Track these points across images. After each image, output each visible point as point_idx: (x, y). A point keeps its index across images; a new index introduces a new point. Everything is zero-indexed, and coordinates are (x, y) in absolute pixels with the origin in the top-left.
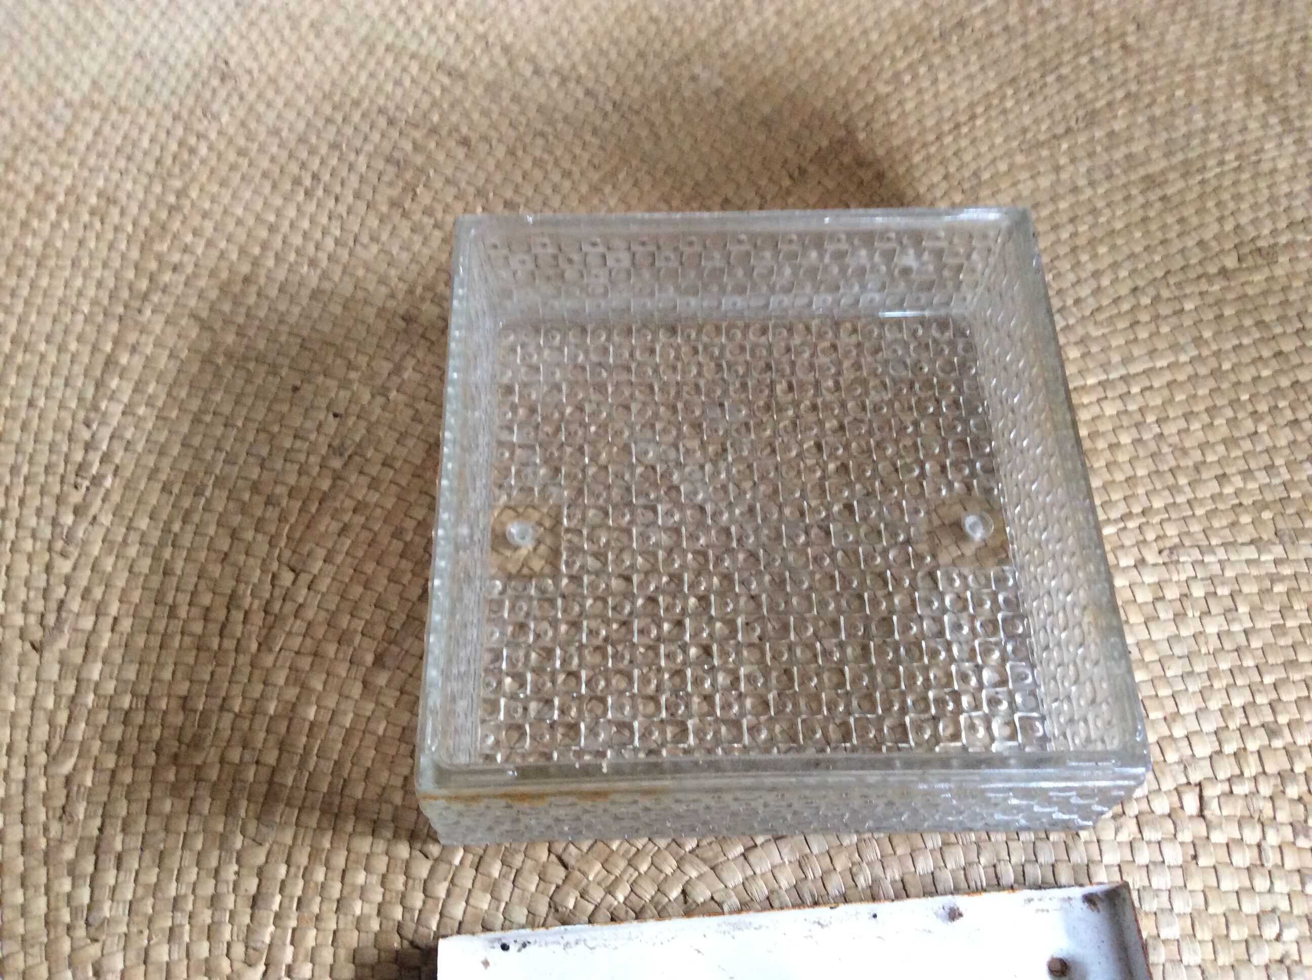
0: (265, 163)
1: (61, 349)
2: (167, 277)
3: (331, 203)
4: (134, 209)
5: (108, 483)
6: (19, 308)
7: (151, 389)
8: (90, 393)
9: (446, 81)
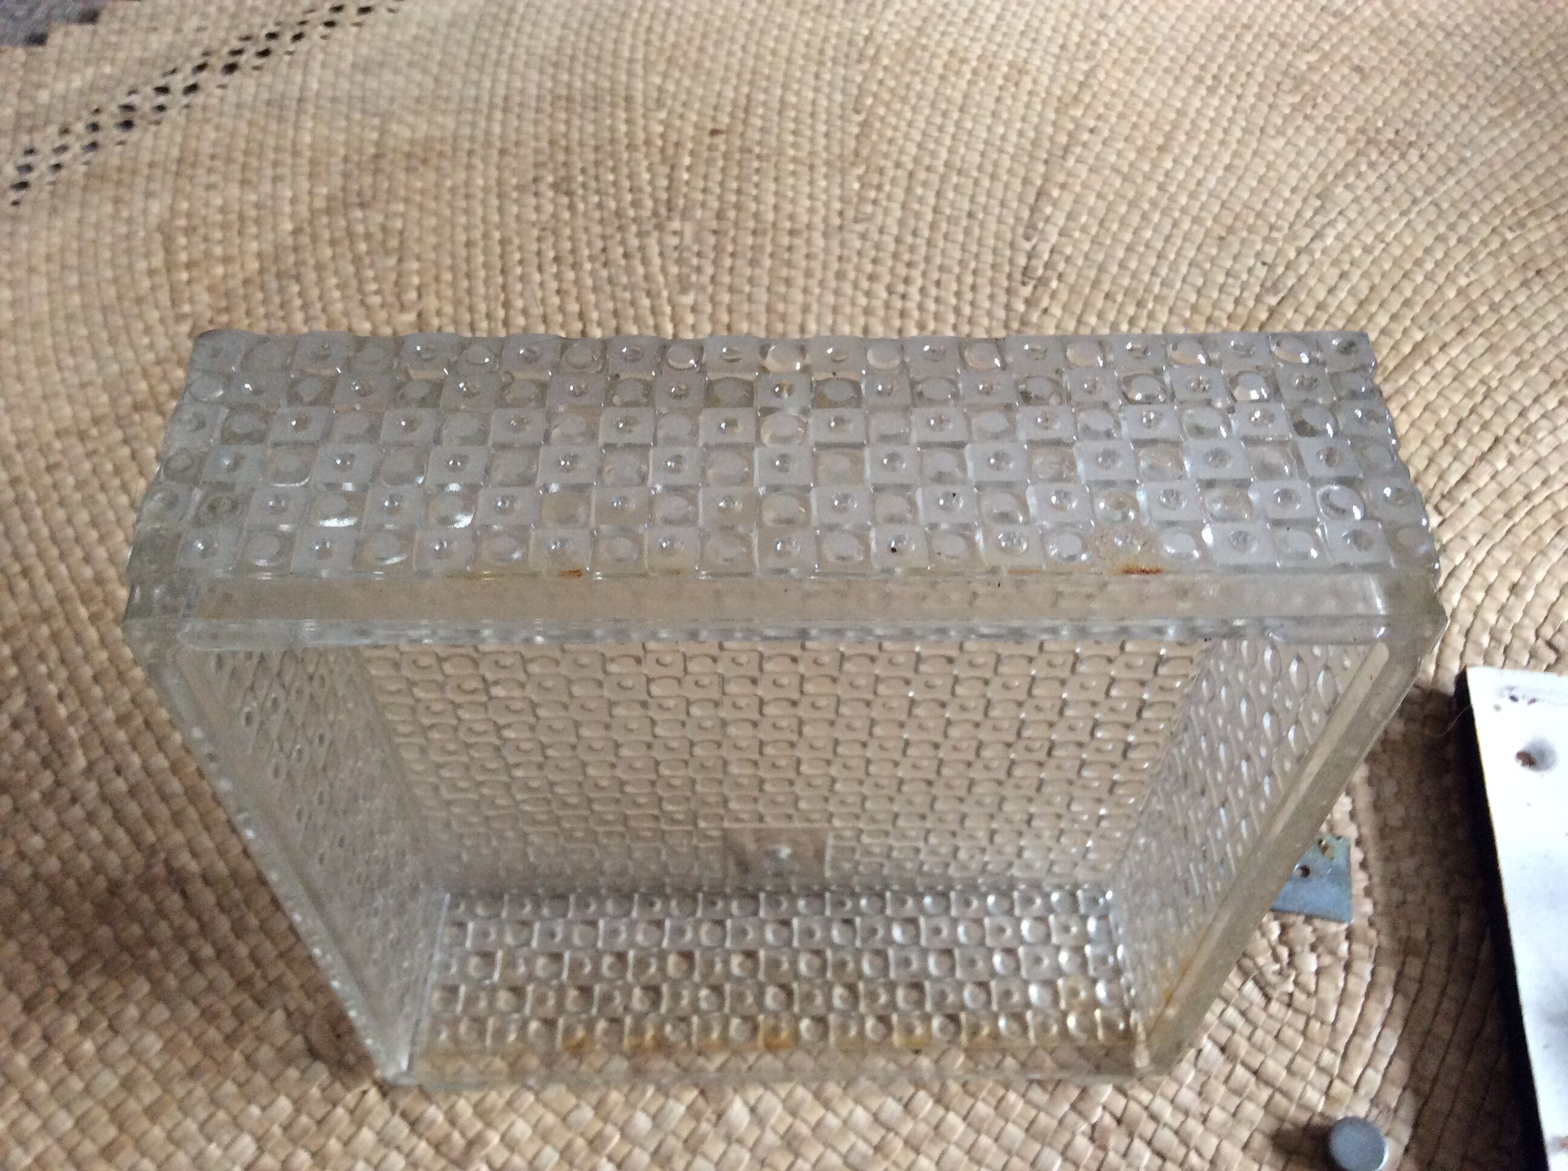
0: (1165, 63)
1: (993, 177)
2: (1085, 136)
3: (1234, 101)
4: (1044, 80)
5: (1054, 284)
6: (948, 142)
7: (1084, 219)
8: (1026, 214)
9: (1332, 21)
